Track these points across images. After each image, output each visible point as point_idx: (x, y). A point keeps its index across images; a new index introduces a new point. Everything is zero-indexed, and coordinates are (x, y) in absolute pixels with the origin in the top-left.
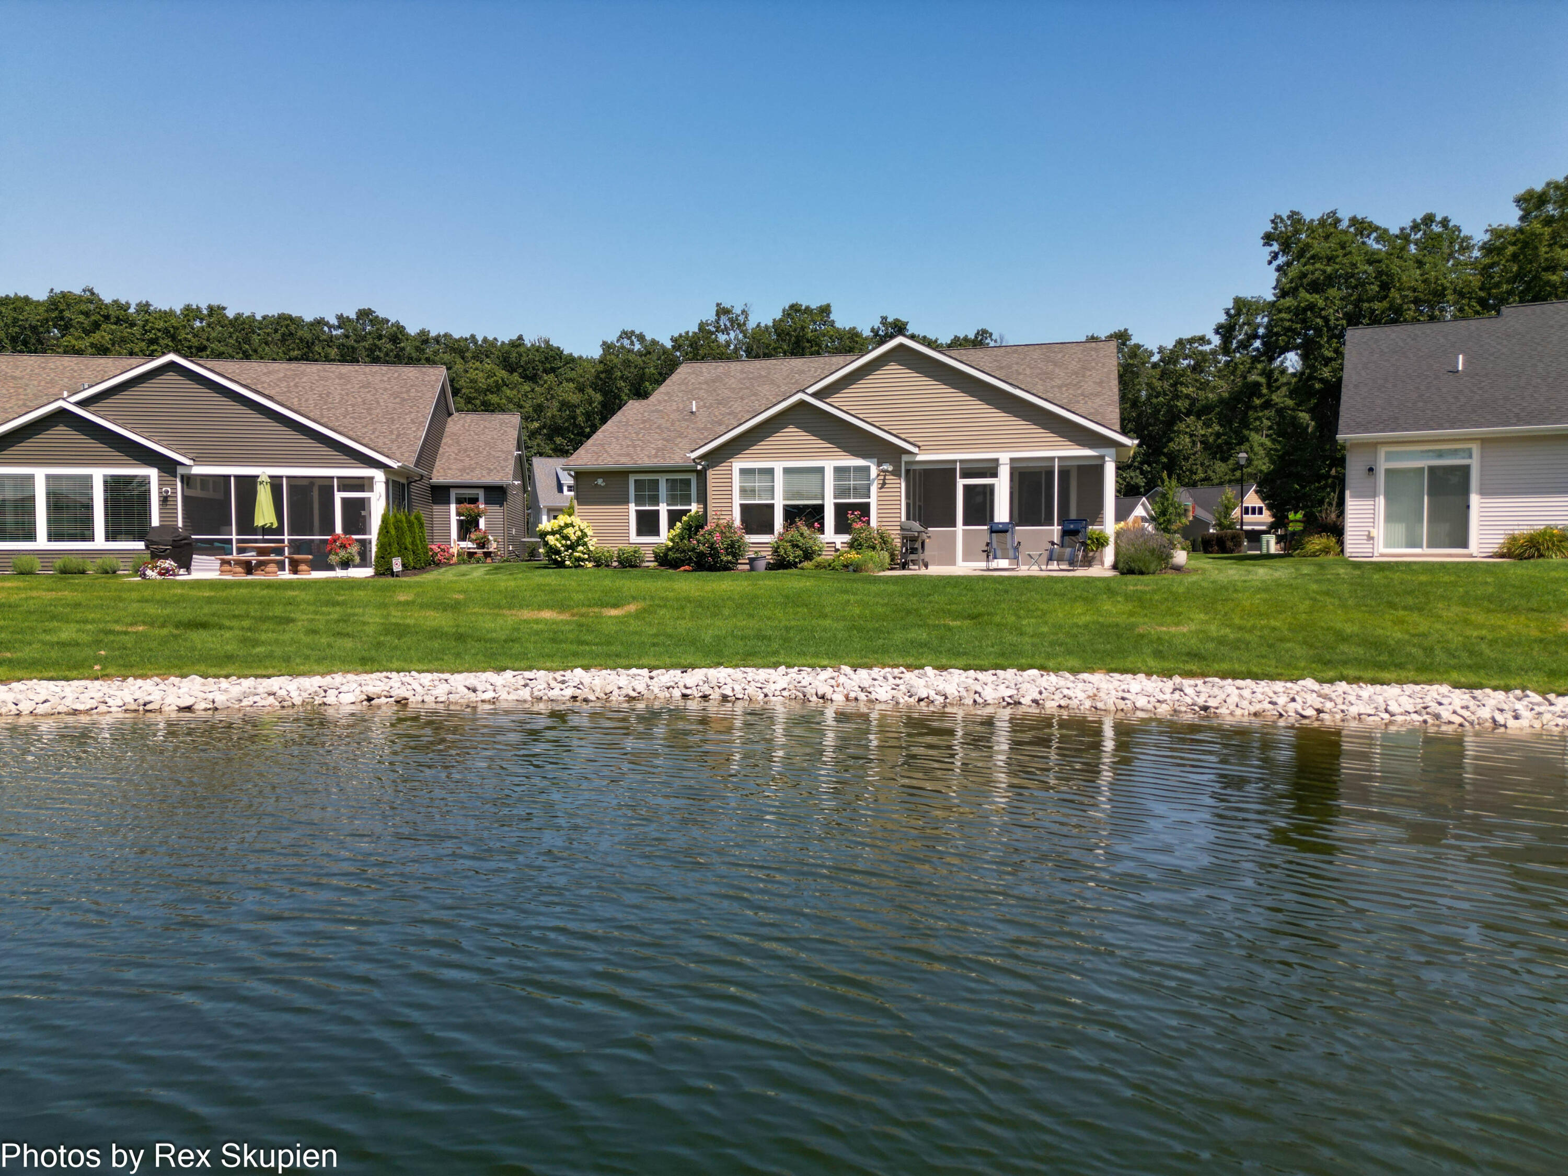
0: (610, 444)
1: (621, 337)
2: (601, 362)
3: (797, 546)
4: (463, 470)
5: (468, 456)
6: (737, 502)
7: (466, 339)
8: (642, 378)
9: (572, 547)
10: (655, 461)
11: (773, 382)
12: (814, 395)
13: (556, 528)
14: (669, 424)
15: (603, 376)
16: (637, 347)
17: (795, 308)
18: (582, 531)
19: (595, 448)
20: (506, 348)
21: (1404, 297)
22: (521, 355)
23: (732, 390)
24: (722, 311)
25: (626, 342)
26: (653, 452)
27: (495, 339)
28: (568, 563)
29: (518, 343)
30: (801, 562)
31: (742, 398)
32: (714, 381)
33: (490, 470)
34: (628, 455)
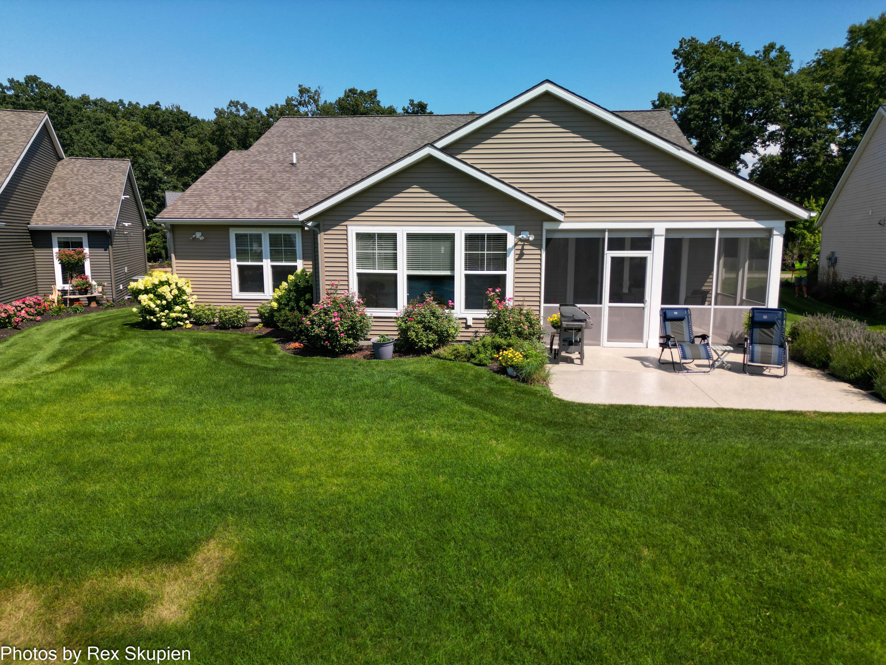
0: (209, 194)
1: (230, 105)
2: (215, 123)
3: (431, 329)
4: (65, 214)
5: (73, 200)
6: (354, 271)
7: (116, 103)
8: (247, 135)
9: (169, 307)
10: (257, 215)
11: (367, 137)
12: (443, 150)
13: (150, 286)
14: (270, 175)
15: (218, 133)
16: (242, 113)
17: (352, 91)
18: (179, 289)
19: (192, 199)
20: (147, 111)
21: (775, 96)
22: (158, 116)
23: (330, 143)
24: (303, 91)
25: (234, 109)
26: (255, 205)
27: (137, 103)
28: (164, 324)
29: (155, 108)
30: (435, 348)
31: (341, 152)
32: (312, 134)
33: (93, 215)
34: (228, 207)
